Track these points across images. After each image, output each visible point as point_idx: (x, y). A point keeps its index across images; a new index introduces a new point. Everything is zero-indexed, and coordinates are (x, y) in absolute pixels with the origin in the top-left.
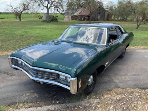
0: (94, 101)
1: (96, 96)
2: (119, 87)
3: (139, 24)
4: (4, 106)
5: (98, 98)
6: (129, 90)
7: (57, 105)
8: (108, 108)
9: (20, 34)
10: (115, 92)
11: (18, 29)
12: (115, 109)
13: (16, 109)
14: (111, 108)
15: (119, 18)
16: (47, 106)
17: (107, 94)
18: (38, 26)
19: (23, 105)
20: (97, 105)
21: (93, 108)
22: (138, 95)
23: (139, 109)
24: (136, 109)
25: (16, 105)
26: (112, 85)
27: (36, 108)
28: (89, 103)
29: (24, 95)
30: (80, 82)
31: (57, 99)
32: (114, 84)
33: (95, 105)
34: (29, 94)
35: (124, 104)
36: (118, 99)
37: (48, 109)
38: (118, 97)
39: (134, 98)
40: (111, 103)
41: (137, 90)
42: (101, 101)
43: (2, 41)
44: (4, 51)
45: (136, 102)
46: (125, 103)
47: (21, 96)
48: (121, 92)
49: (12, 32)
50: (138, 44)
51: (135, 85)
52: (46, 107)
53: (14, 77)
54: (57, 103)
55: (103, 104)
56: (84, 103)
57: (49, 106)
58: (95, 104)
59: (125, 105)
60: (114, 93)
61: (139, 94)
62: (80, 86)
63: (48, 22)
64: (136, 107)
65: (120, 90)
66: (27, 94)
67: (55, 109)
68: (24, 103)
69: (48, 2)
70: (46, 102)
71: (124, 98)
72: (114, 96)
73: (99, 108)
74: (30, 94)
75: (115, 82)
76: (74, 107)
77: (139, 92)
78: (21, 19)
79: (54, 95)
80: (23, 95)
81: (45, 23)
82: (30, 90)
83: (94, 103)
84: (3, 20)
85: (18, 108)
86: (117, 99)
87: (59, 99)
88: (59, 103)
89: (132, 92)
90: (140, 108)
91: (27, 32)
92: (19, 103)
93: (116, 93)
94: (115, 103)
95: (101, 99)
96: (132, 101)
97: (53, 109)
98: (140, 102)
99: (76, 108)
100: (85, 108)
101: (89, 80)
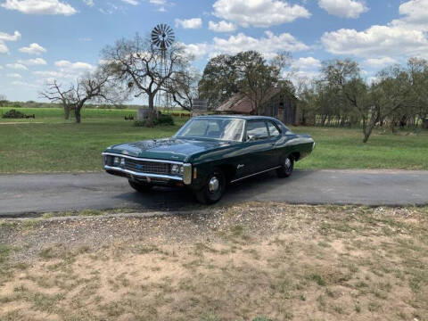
0: (217, 211)
2: (257, 201)
3: (367, 132)
5: (223, 208)
8: (235, 216)
10: (250, 205)
12: (244, 217)
15: (334, 121)
16: (153, 212)
17: (238, 206)
19: (122, 210)
20: (221, 214)
21: (215, 216)
24: (272, 219)
26: (250, 199)
27: (139, 213)
28: (210, 212)
29: (122, 204)
30: (195, 170)
31: (167, 208)
36: (252, 210)
37: (155, 214)
41: (283, 204)
43: (52, 156)
45: (275, 214)
48: (258, 205)
51: (284, 200)
53: (100, 192)
54: (167, 211)
56: (204, 211)
62: (195, 177)
66: (126, 204)
67: (164, 214)
69: (153, 79)
72: (247, 208)
74: (129, 203)
75: (256, 198)
76: (190, 214)
77: (285, 206)
78: (82, 118)
79: (163, 205)
81: (142, 128)
85: (115, 213)
86: (249, 211)
87: (170, 207)
89: (275, 206)
92: (116, 209)
94: (245, 213)
95: (228, 209)
100: (204, 216)
101: (211, 182)
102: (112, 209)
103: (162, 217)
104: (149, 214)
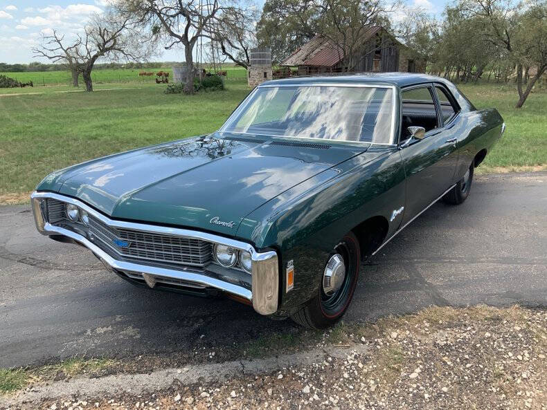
0: (349, 353)
1: (355, 335)
2: (444, 303)
3: (524, 90)
4: (13, 370)
5: (363, 339)
6: (485, 311)
7: (208, 367)
8: (403, 374)
9: (87, 134)
10: (429, 320)
11: (80, 117)
12: (430, 379)
13: (56, 380)
14: (413, 376)
15: (453, 73)
16: (170, 370)
17: (399, 326)
18: (153, 108)
19: (84, 367)
20: (361, 365)
21: (346, 375)
22: (518, 328)
23: (523, 379)
24: (510, 378)
25: (58, 367)
26: (420, 296)
27: (130, 376)
28: (330, 359)
29: (89, 332)
30: (290, 269)
31: (209, 345)
32: (428, 294)
33: (353, 364)
34: (105, 329)
35: (464, 361)
36: (442, 344)
37: (176, 380)
38: (442, 337)
39: (504, 341)
40: (415, 359)
41: (514, 311)
42: (376, 351)
44: (24, 189)
45: (510, 354)
46: (467, 356)
47: (78, 335)
48: (451, 318)
49: (58, 127)
50: (521, 159)
51: (509, 294)
52: (168, 373)
54: (209, 360)
55: (381, 361)
56: (313, 357)
57: (179, 371)
58: (351, 362)
59: (468, 365)
60: (427, 325)
61: (524, 326)
63: (187, 93)
64: (512, 373)
65: (450, 311)
66: (100, 330)
67: (200, 379)
68: (86, 359)
69: (189, 20)
70: (168, 354)
71: (465, 342)
72: (426, 335)
73: (366, 375)
74: (110, 328)
75: (431, 286)
76: (274, 374)
77: (521, 319)
78: (93, 84)
79: (198, 332)
80: (86, 332)
81: (177, 96)
82: (111, 314)
83: (349, 357)
84: (29, 91)
85: (63, 378)
86: (435, 345)
87: (218, 345)
88: (218, 359)
89: (497, 320)
90: (524, 376)
91: (110, 126)
92: (68, 360)
93: (434, 323)
94: (429, 357)
95: (377, 343)
96: (494, 349)
97: (195, 382)
98: (527, 355)
99: (280, 377)
100: (315, 376)
101: (329, 272)
102: (55, 360)
103: (193, 389)
104: (158, 379)
